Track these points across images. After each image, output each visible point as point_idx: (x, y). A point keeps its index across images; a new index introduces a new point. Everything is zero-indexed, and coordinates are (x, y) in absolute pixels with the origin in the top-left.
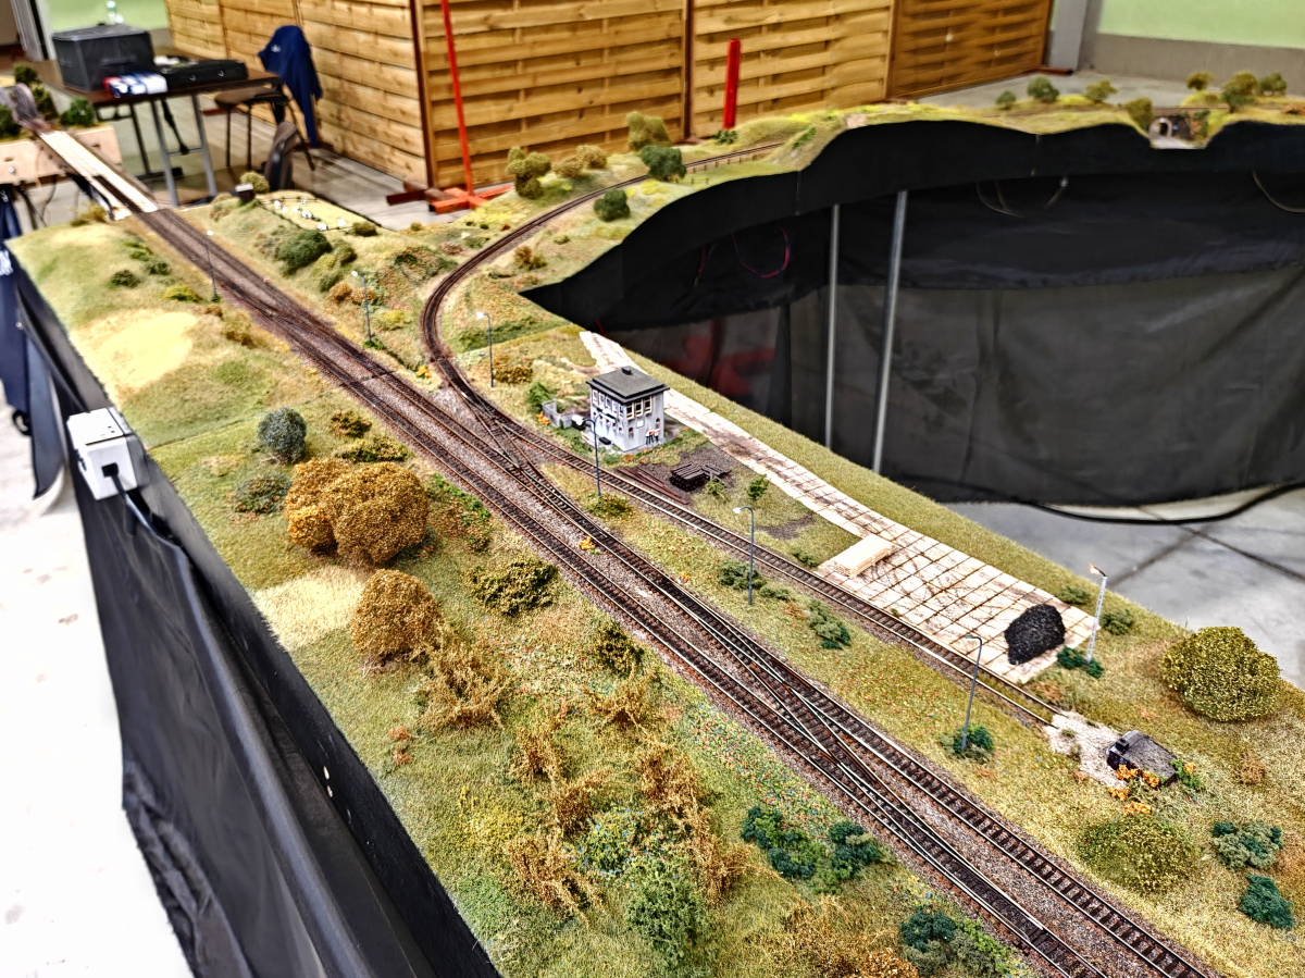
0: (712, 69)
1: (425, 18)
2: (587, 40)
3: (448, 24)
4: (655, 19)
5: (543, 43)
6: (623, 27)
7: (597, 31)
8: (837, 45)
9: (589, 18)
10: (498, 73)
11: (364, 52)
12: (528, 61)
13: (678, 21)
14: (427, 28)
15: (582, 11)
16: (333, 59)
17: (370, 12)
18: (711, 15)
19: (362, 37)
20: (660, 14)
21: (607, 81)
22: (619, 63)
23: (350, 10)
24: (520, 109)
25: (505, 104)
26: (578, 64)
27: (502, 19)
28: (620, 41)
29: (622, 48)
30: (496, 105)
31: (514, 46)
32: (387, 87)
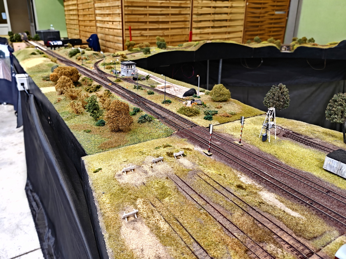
1: (125, 32)
3: (130, 33)
4: (182, 36)
6: (174, 37)
7: (167, 38)
9: (166, 34)
11: (111, 40)
14: (126, 34)
15: (164, 33)
16: (104, 42)
17: (113, 31)
18: (196, 36)
19: (111, 37)
20: (183, 35)
23: (109, 30)
27: (144, 33)
28: (173, 40)
32: (116, 48)
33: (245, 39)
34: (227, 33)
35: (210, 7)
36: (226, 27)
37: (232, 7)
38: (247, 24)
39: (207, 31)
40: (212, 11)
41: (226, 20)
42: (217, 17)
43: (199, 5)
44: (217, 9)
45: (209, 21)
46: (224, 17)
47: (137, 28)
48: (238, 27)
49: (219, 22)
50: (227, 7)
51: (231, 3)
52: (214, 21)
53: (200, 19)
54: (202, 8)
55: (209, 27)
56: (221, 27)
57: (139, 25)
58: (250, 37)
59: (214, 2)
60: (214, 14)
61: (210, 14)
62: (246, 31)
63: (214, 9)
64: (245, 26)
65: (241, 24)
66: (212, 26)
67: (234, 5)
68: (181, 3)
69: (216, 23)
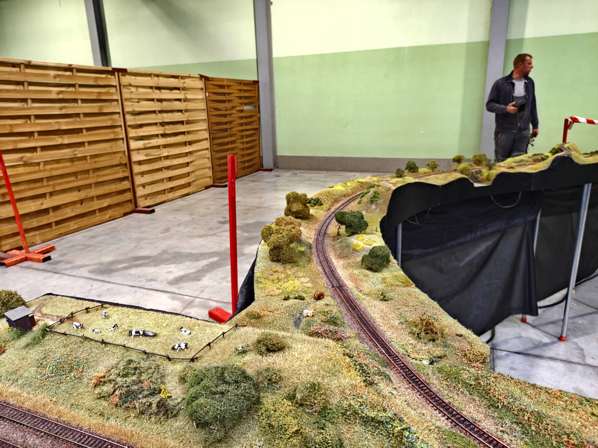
0: (142, 176)
2: (79, 166)
4: (113, 155)
5: (57, 169)
7: (84, 162)
8: (192, 164)
9: (80, 155)
10: (32, 186)
12: (49, 178)
13: (124, 156)
18: (138, 153)
20: (115, 153)
21: (93, 186)
22: (98, 176)
24: (47, 203)
25: (39, 202)
26: (77, 178)
27: (31, 158)
28: (97, 166)
29: (98, 169)
30: (33, 202)
31: (40, 171)
33: (215, 151)
34: (187, 143)
35: (153, 100)
36: (183, 133)
37: (186, 100)
38: (212, 127)
39: (154, 142)
40: (156, 106)
41: (182, 123)
42: (167, 117)
43: (133, 96)
44: (165, 103)
45: (156, 124)
46: (177, 117)
47: (10, 147)
48: (201, 132)
49: (171, 126)
50: (180, 100)
51: (183, 92)
52: (163, 124)
53: (139, 123)
54: (138, 102)
55: (157, 136)
56: (176, 134)
57: (15, 142)
58: (219, 148)
59: (157, 91)
60: (161, 112)
61: (154, 112)
62: (213, 139)
63: (159, 103)
64: (210, 130)
65: (204, 128)
66: (162, 132)
67: (189, 97)
68: (100, 93)
69: (167, 127)
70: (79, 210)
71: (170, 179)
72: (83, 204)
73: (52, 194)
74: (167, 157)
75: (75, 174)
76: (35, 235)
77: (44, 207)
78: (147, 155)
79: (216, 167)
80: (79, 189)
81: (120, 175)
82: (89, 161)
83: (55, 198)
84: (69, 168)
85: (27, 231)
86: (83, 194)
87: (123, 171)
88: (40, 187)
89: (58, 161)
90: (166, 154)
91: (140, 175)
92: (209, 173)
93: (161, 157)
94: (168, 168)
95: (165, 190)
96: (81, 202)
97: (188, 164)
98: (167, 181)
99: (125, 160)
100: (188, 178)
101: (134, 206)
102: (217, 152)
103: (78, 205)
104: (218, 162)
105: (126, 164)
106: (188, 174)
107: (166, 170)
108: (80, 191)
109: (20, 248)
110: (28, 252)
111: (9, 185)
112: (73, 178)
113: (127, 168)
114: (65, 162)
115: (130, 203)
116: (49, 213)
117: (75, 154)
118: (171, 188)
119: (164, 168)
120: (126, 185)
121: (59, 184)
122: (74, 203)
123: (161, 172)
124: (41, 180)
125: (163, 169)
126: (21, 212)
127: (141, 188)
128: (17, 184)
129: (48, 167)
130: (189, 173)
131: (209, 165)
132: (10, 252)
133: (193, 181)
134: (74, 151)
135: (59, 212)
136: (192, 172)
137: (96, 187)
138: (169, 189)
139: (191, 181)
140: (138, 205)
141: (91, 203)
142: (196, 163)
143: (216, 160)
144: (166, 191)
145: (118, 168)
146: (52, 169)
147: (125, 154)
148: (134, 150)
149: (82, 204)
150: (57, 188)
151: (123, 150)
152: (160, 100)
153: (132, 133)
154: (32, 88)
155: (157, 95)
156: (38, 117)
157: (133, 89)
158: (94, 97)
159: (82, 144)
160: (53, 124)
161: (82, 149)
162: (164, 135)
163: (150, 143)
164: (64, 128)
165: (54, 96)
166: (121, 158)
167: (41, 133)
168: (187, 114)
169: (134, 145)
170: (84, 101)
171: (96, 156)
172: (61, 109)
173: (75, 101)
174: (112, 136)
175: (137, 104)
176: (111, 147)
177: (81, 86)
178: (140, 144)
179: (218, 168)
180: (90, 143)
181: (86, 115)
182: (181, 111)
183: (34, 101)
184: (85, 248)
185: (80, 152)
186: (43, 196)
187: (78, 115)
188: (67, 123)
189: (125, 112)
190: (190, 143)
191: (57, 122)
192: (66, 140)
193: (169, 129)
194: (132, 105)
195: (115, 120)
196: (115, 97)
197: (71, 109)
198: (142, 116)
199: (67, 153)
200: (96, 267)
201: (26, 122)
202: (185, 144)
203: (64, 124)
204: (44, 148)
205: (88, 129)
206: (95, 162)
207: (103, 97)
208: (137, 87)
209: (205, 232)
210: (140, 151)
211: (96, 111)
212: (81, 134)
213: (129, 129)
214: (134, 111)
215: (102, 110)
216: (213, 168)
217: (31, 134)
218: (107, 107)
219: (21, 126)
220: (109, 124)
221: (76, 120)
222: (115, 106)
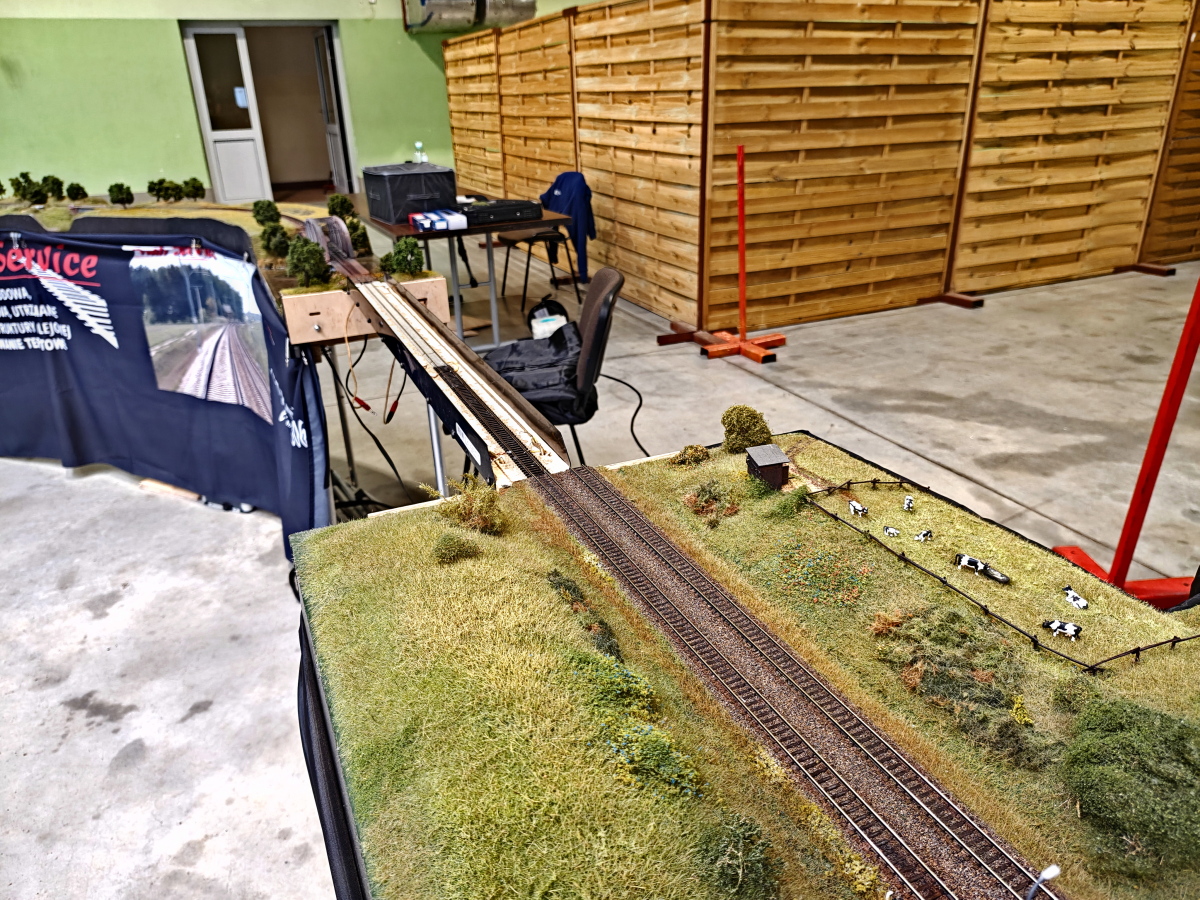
0: (977, 227)
1: (714, 167)
2: (864, 193)
3: (741, 172)
4: (931, 176)
5: (822, 195)
6: (898, 182)
7: (874, 185)
8: (1097, 210)
9: (868, 172)
10: (776, 223)
11: (641, 198)
12: (807, 212)
13: (952, 179)
14: (715, 177)
15: (863, 166)
17: (655, 160)
18: (983, 175)
19: (642, 184)
20: (936, 171)
21: (878, 235)
22: (892, 217)
24: (792, 258)
25: (779, 254)
26: (852, 216)
27: (785, 171)
28: (895, 196)
29: (895, 203)
30: (771, 253)
31: (795, 197)
32: (662, 231)
33: (1166, 184)
34: (1101, 160)
35: (1048, 55)
36: (1099, 135)
37: (1131, 53)
38: (1179, 121)
39: (1024, 153)
40: (1053, 70)
41: (1103, 109)
42: (1070, 96)
43: (1007, 48)
44: (1075, 63)
45: (1040, 111)
46: (1097, 94)
47: (758, 149)
48: (1144, 135)
49: (1075, 117)
50: (1114, 54)
51: (1130, 33)
52: (1055, 112)
53: (1004, 107)
54: (1015, 61)
55: (1035, 138)
56: (1079, 137)
57: (768, 138)
58: (1181, 176)
59: (1067, 34)
60: (1058, 83)
61: (1044, 84)
62: (1172, 152)
63: (1062, 63)
64: (1171, 131)
65: (1157, 123)
66: (1048, 131)
67: (1140, 45)
68: (939, 41)
69: (1063, 119)
70: (841, 279)
71: (1037, 239)
72: (850, 270)
73: (803, 242)
74: (1043, 190)
75: (850, 208)
76: (759, 313)
77: (786, 264)
78: (999, 181)
79: (1158, 225)
80: (850, 238)
81: (934, 219)
82: (882, 185)
83: (806, 250)
84: (843, 195)
85: (751, 302)
86: (853, 250)
87: (943, 211)
88: (788, 227)
89: (828, 181)
90: (1042, 182)
91: (974, 224)
92: (1136, 235)
93: (1029, 188)
94: (1038, 214)
95: (1016, 262)
96: (849, 264)
97: (1088, 208)
98: (1027, 243)
99: (952, 189)
100: (1079, 241)
101: (943, 288)
102: (1174, 185)
103: (842, 270)
104: (1166, 212)
105: (951, 197)
106: (1081, 233)
107: (1033, 219)
108: (851, 242)
109: (733, 331)
110: (743, 339)
111: (742, 218)
112: (845, 217)
113: (951, 204)
114: (840, 184)
115: (936, 279)
116: (789, 277)
117: (861, 169)
118: (1034, 260)
119: (1028, 212)
120: (941, 240)
121: (820, 225)
122: (835, 265)
123: (1021, 221)
124: (790, 214)
125: (1027, 215)
126: (750, 268)
127: (968, 251)
128: (754, 216)
129: (810, 190)
130: (1083, 230)
131: (1143, 216)
132: (718, 335)
133: (1089, 251)
134: (860, 163)
135: (805, 278)
136: (1094, 229)
137: (882, 237)
138: (1028, 263)
139: (1083, 248)
140: (952, 286)
141: (865, 269)
142: (1106, 209)
143: (1163, 206)
144: (1020, 265)
145: (934, 203)
146: (814, 194)
147: (955, 176)
148: (977, 168)
149: (848, 268)
150: (815, 233)
151: (955, 166)
152: (1065, 56)
153: (983, 130)
154: (819, 34)
155: (1064, 42)
156: (816, 91)
157: (1011, 32)
158: (925, 51)
159: (878, 149)
160: (836, 107)
161: (877, 158)
162: (1049, 139)
163: (1014, 154)
164: (855, 114)
165: (852, 50)
166: (945, 182)
167: (814, 123)
168: (1123, 88)
169: (979, 156)
170: (905, 59)
171: (898, 175)
172: (859, 75)
173: (887, 58)
174: (940, 136)
175: (1012, 65)
176: (932, 158)
177: (907, 27)
178: (993, 155)
179: (1161, 227)
180: (895, 147)
181: (902, 88)
182: (1108, 81)
183: (818, 59)
184: (834, 354)
185: (870, 165)
186: (786, 244)
187: (885, 88)
188: (862, 105)
189: (980, 84)
190: (1109, 159)
191: (845, 103)
192: (852, 139)
193: (1067, 125)
194: (999, 68)
195: (954, 101)
196: (968, 51)
197: (877, 75)
198: (1015, 94)
199: (847, 164)
200: (846, 392)
201: (794, 101)
202: (1095, 160)
203: (855, 107)
204: (811, 153)
205: (898, 119)
206: (893, 187)
207: (943, 51)
208: (1022, 25)
209: (1087, 372)
210: (989, 172)
211: (922, 80)
212: (881, 128)
213: (978, 121)
214: (1000, 80)
215: (934, 79)
216: (1148, 225)
217: (795, 124)
218: (946, 72)
219: (785, 109)
220: (941, 108)
221: (879, 99)
222: (963, 71)
